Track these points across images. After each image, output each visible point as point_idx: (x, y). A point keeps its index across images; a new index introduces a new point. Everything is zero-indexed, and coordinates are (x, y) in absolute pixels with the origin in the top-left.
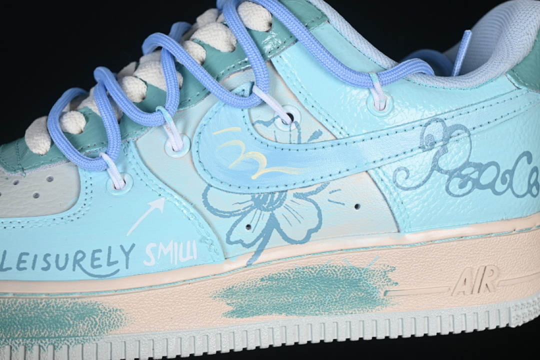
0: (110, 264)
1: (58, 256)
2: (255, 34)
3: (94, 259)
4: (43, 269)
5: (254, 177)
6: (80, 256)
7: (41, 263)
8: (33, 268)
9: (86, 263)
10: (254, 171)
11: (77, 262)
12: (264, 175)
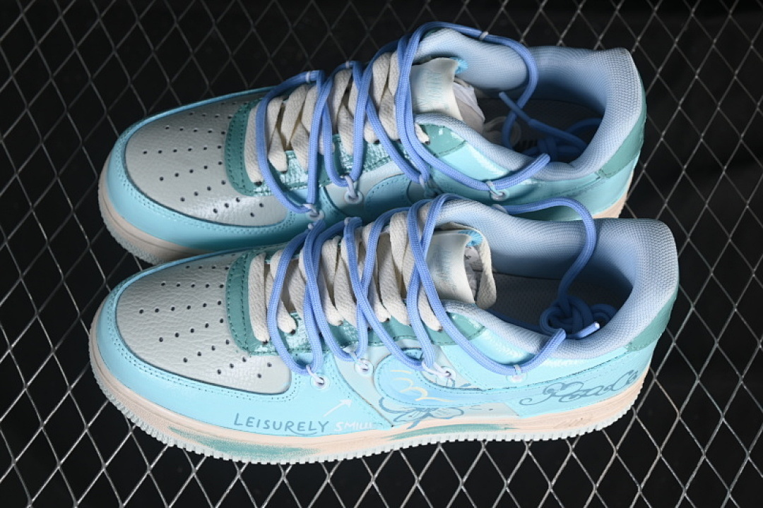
0: (310, 429)
1: (275, 423)
2: (429, 330)
3: (299, 426)
4: (265, 428)
5: (417, 400)
6: (290, 424)
7: (262, 424)
8: (258, 426)
9: (295, 428)
10: (419, 397)
11: (287, 427)
12: (424, 400)
